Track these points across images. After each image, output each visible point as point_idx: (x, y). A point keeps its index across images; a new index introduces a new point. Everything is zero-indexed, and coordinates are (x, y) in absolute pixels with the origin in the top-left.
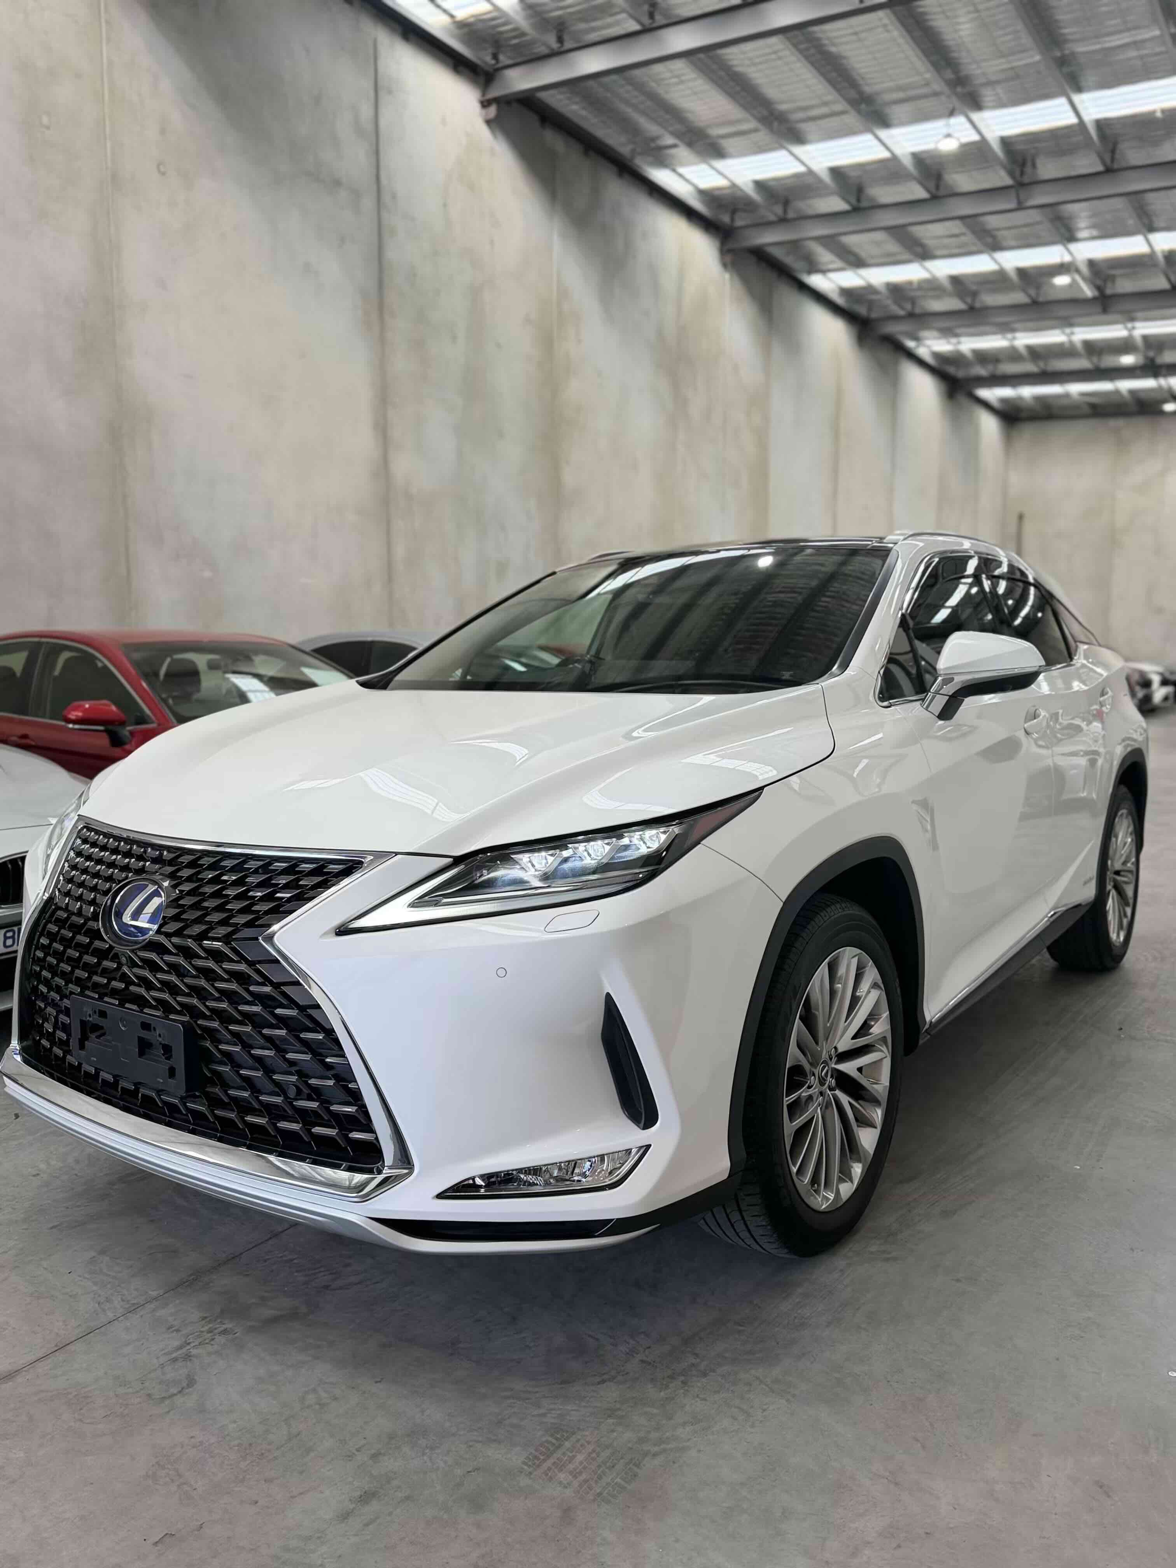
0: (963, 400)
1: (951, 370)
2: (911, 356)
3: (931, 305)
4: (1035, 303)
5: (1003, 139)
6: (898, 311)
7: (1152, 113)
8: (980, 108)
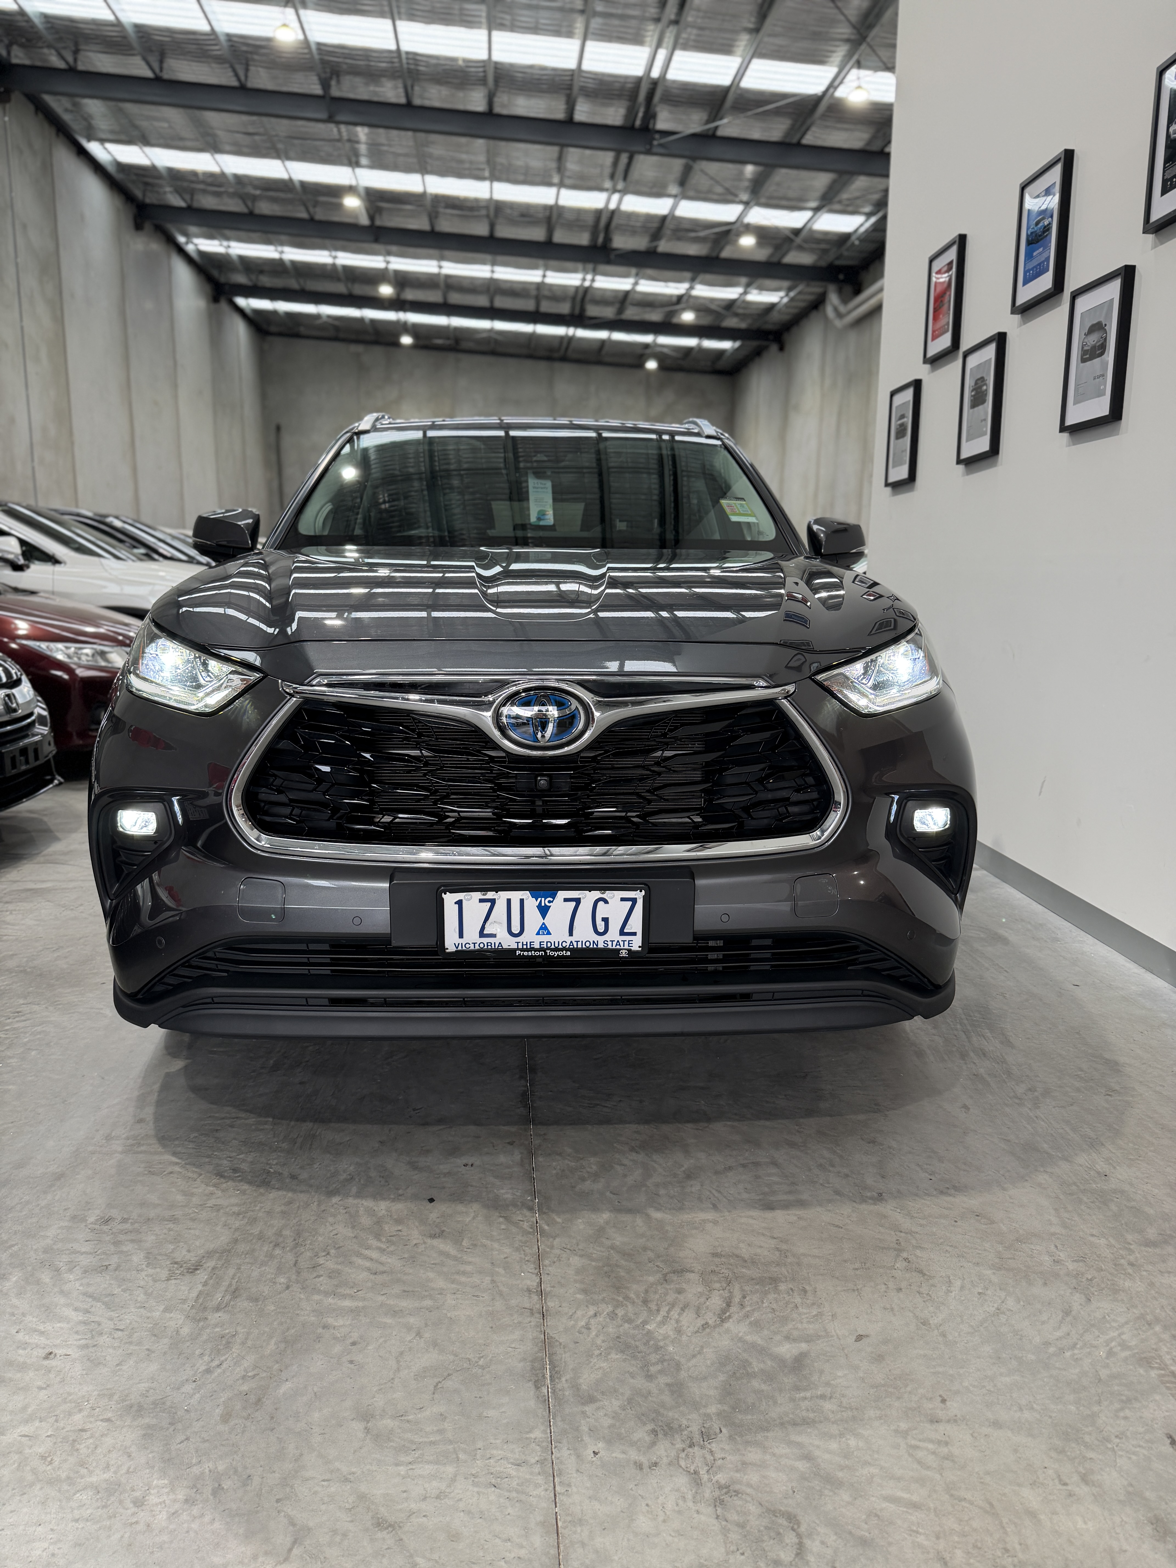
0: (224, 305)
1: (215, 273)
2: (181, 251)
3: (208, 202)
4: (312, 220)
5: (319, 44)
6: (177, 201)
7: (454, 59)
8: (305, 6)
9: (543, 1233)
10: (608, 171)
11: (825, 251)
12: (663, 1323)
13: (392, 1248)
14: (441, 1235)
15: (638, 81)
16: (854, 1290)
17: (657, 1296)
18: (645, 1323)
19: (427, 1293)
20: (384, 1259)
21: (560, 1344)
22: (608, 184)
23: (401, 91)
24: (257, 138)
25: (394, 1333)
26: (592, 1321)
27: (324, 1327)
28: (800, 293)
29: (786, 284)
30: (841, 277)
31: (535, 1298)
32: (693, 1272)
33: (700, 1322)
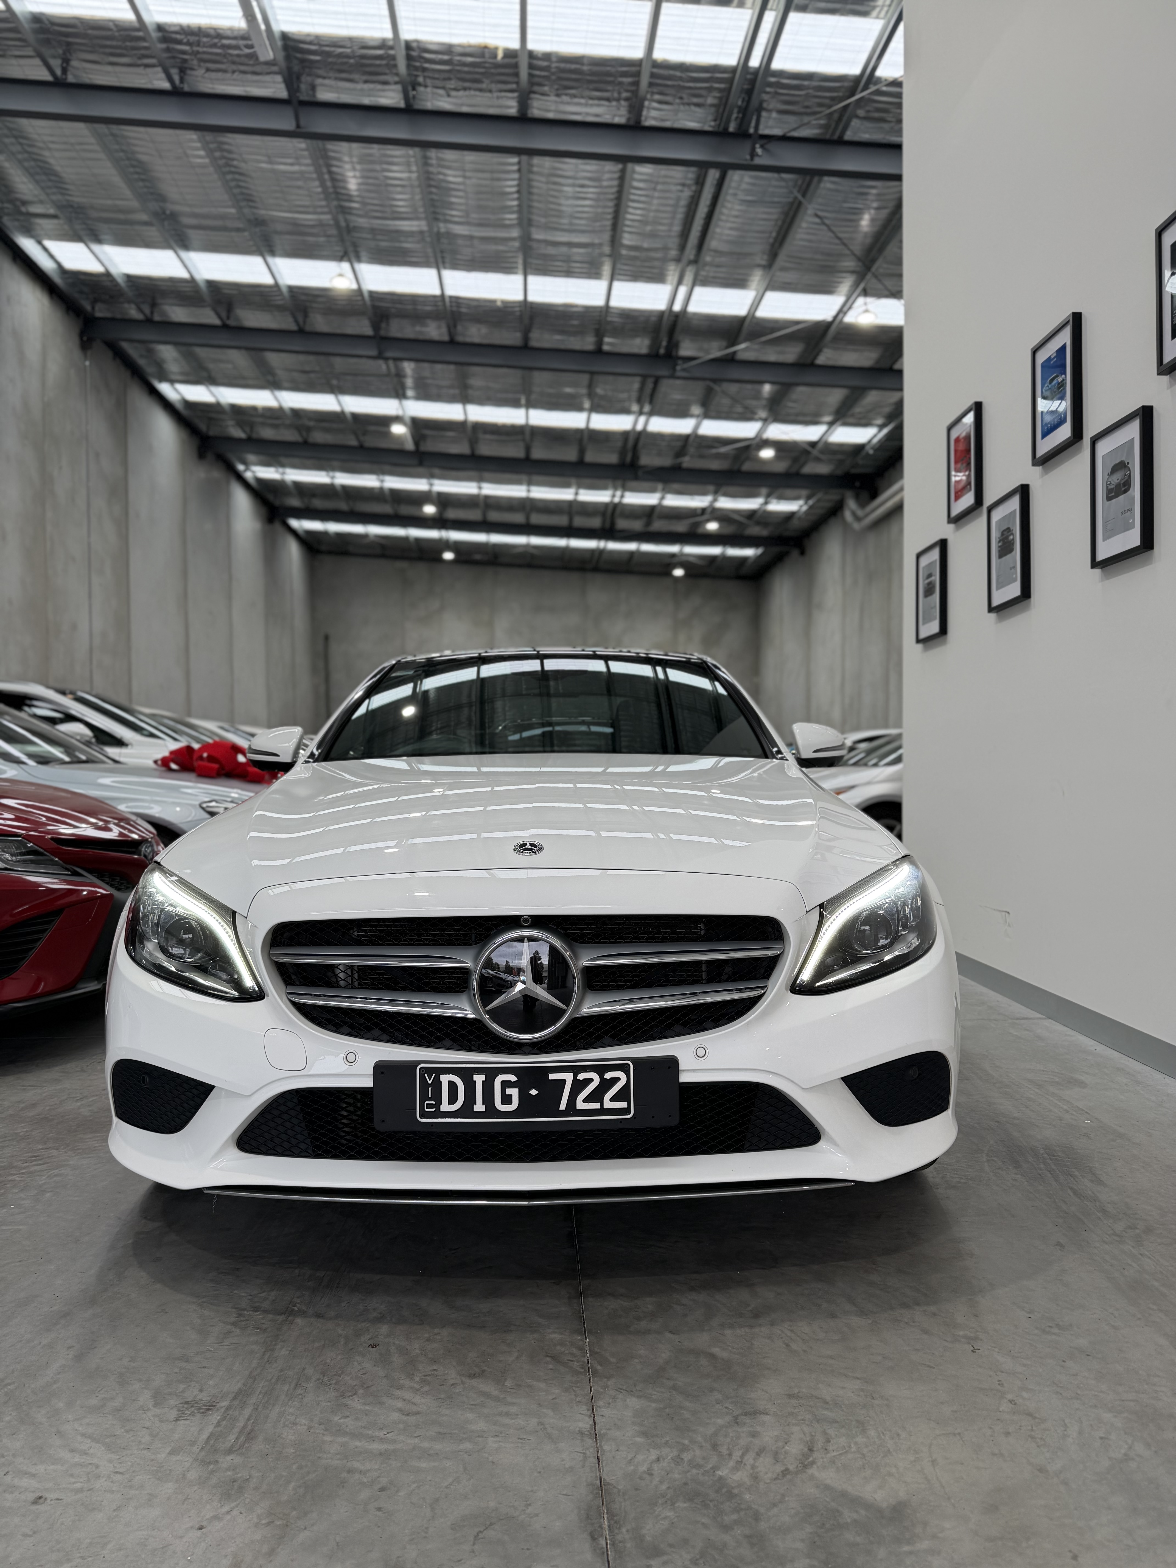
1: (270, 497)
2: (240, 478)
3: (267, 433)
4: (361, 447)
5: (371, 293)
6: (238, 433)
7: (493, 301)
8: (359, 260)
9: (595, 1373)
10: (634, 395)
11: (841, 462)
12: (736, 1469)
13: (426, 1389)
14: (481, 1374)
15: (661, 314)
16: (955, 1434)
17: (728, 1440)
18: (715, 1469)
19: (464, 1436)
20: (417, 1399)
21: (619, 1491)
22: (635, 407)
23: (444, 330)
24: (312, 375)
25: (429, 1478)
26: (655, 1467)
27: (349, 1472)
28: (819, 501)
29: (804, 492)
30: (857, 484)
31: (589, 1442)
32: (767, 1414)
33: (779, 1468)
